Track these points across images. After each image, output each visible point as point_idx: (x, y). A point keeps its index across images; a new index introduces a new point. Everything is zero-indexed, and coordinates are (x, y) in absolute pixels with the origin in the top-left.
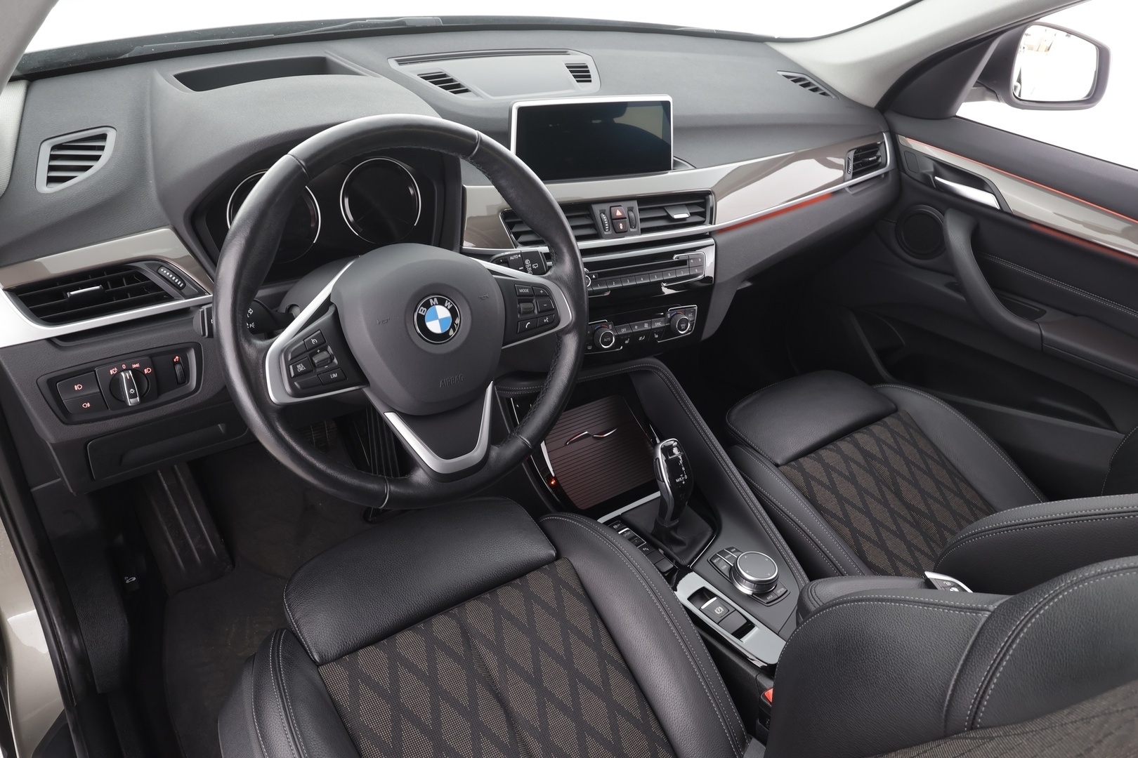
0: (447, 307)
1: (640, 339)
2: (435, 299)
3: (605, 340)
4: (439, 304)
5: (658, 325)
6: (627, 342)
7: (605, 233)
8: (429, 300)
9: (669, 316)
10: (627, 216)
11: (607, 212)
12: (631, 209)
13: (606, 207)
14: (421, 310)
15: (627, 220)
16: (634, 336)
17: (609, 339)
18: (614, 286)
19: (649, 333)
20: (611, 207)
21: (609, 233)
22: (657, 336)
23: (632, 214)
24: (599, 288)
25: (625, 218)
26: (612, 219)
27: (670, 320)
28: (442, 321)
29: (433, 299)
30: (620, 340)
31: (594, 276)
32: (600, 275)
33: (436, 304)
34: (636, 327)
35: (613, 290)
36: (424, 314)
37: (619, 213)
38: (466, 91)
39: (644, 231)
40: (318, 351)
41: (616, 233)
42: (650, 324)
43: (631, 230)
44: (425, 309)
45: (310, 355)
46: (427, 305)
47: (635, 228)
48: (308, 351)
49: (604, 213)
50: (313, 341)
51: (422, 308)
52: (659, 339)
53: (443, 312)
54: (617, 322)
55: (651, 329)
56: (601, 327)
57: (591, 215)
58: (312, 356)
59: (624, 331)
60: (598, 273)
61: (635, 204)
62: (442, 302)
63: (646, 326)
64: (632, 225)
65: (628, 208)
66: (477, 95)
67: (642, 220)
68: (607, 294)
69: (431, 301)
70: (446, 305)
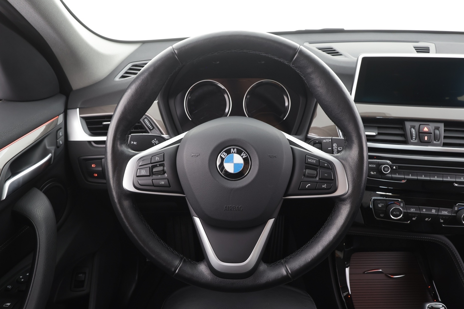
0: (242, 157)
1: (427, 219)
2: (235, 150)
3: (394, 213)
4: (237, 153)
5: (445, 213)
6: (414, 219)
7: (412, 141)
8: (231, 148)
9: (456, 209)
10: (432, 132)
11: (417, 127)
12: (437, 128)
13: (417, 124)
14: (223, 154)
15: (432, 135)
16: (421, 217)
17: (398, 213)
18: (410, 177)
19: (436, 218)
20: (420, 125)
21: (416, 141)
22: (442, 221)
23: (437, 132)
24: (397, 176)
25: (431, 133)
26: (419, 133)
27: (457, 212)
28: (236, 165)
29: (234, 149)
30: (407, 216)
31: (394, 167)
32: (400, 168)
33: (235, 153)
34: (424, 210)
35: (408, 180)
36: (224, 157)
37: (426, 129)
38: (341, 55)
39: (445, 145)
40: (158, 165)
41: (421, 142)
42: (438, 211)
43: (435, 142)
44: (226, 154)
45: (152, 166)
46: (228, 152)
47: (438, 141)
48: (151, 163)
49: (414, 128)
50: (157, 158)
51: (224, 153)
52: (443, 223)
53: (238, 159)
54: (408, 203)
55: (438, 215)
56: (394, 203)
57: (403, 128)
58: (153, 167)
59: (413, 210)
60: (399, 166)
61: (442, 126)
62: (239, 152)
63: (434, 211)
64: (436, 138)
65: (435, 127)
66: (346, 57)
67: (445, 137)
68: (403, 181)
69: (232, 150)
70: (242, 155)
